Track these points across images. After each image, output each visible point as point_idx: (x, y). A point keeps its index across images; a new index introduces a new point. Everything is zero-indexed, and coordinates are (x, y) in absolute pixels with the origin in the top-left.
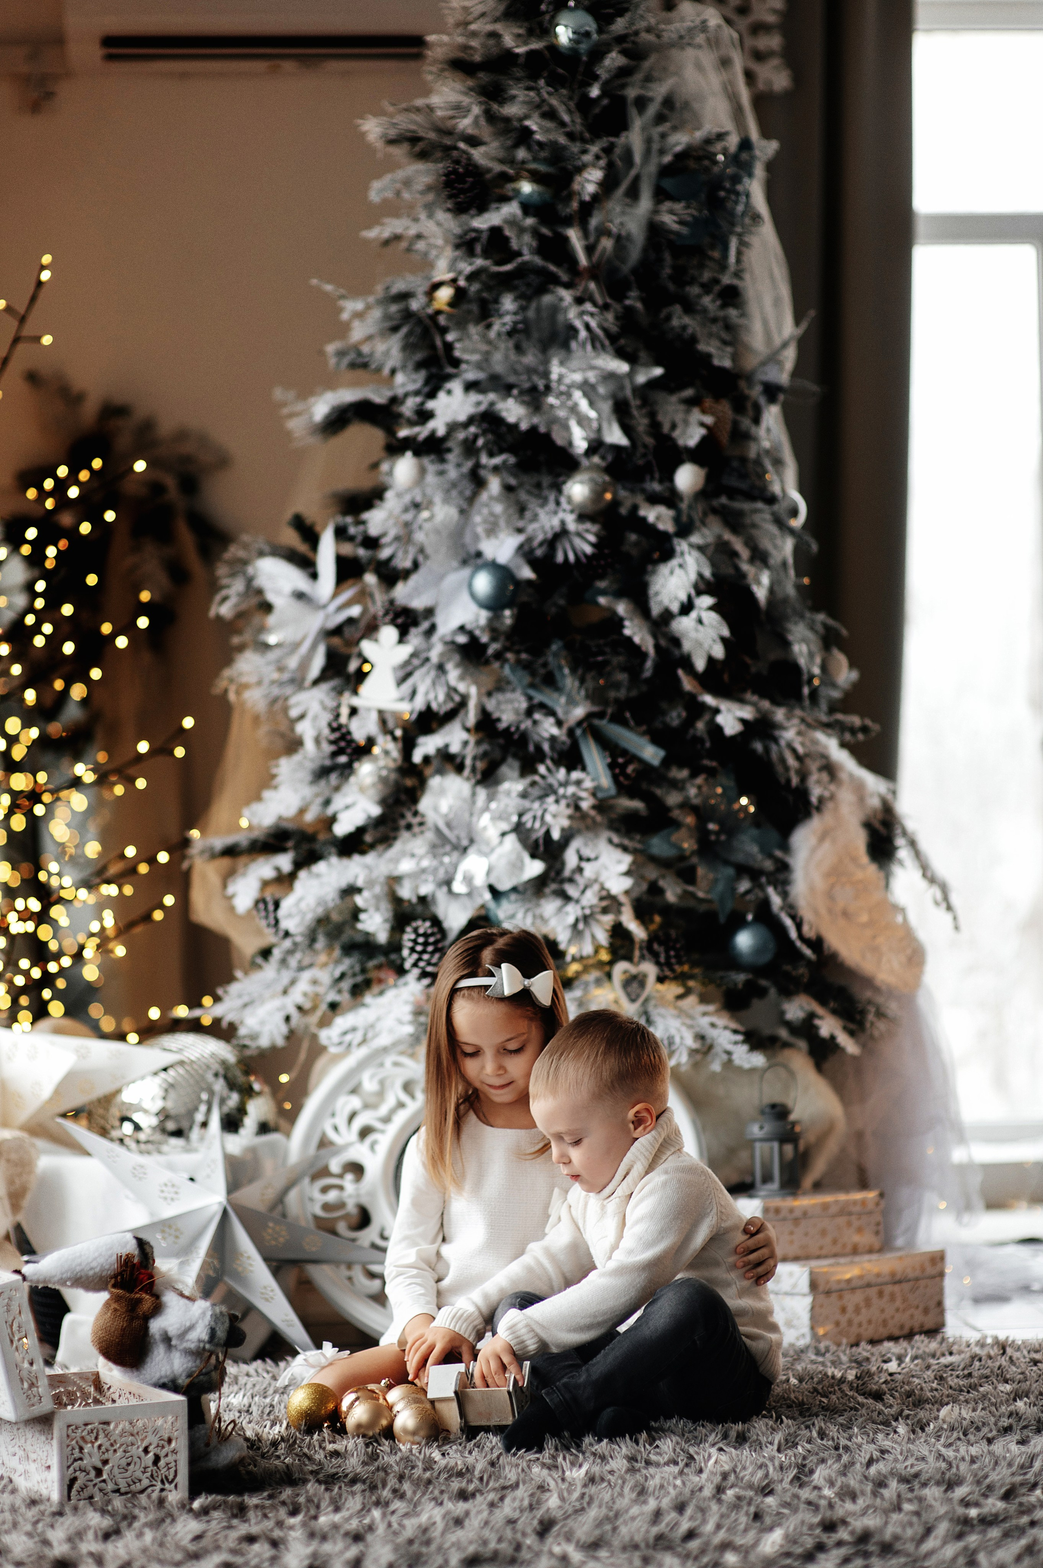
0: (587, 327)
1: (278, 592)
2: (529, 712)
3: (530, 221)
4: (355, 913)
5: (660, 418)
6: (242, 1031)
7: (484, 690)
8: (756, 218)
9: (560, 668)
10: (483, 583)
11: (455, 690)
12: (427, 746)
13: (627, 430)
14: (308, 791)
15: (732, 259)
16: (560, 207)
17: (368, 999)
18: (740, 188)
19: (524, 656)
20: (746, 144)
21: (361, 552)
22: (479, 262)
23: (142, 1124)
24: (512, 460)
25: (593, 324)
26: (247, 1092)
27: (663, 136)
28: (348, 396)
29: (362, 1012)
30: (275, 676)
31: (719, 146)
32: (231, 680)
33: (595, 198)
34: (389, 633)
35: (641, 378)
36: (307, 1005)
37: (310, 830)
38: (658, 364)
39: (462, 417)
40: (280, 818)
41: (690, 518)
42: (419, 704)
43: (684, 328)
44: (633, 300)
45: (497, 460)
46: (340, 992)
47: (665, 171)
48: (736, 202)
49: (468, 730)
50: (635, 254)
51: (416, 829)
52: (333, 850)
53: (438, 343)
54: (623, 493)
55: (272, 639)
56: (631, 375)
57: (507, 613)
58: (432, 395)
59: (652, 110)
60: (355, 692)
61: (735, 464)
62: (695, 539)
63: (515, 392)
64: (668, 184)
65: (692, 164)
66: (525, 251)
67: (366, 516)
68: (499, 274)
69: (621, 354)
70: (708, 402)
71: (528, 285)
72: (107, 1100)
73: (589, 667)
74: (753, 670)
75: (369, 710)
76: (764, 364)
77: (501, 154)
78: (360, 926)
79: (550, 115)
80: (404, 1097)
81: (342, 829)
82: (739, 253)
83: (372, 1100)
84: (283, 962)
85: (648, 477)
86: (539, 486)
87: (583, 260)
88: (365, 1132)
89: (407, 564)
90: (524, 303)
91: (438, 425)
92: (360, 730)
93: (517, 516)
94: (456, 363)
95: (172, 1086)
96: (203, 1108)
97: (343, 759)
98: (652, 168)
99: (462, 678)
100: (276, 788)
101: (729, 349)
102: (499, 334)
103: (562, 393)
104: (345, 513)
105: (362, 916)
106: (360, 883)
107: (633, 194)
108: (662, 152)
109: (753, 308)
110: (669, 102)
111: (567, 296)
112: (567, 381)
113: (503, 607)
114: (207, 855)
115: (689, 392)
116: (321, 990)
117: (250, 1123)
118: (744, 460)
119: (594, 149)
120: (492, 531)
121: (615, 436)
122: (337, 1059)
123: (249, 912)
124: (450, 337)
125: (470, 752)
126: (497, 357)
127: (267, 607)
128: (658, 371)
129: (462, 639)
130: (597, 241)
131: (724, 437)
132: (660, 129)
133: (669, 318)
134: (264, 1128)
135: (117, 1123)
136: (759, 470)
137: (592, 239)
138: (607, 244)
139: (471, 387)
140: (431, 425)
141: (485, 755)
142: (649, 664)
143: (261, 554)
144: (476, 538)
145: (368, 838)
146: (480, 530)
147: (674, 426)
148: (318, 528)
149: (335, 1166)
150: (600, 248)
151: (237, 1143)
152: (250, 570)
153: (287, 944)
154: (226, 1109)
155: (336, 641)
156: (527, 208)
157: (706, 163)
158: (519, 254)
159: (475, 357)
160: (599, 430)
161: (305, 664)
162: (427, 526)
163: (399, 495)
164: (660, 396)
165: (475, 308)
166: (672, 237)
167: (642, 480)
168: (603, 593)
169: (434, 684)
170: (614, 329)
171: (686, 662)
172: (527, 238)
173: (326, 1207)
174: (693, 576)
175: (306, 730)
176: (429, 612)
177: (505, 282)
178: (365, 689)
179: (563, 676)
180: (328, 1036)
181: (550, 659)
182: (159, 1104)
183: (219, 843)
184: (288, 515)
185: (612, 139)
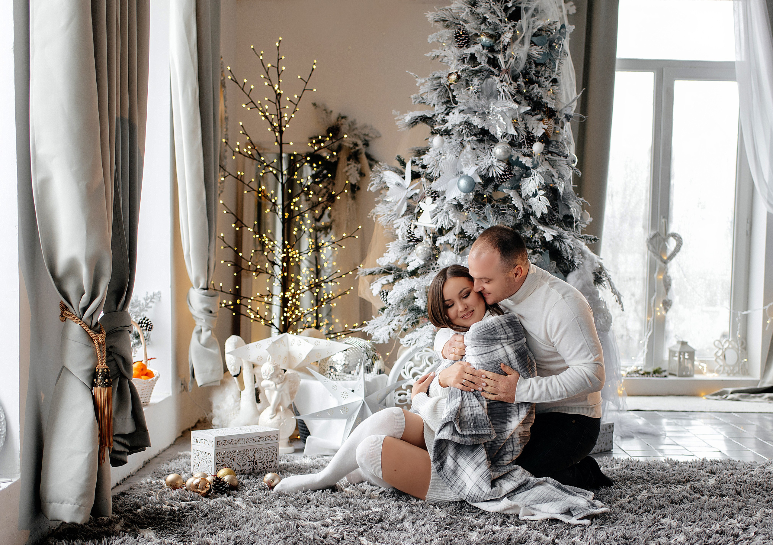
0: (504, 91)
1: (391, 183)
2: (477, 230)
3: (485, 51)
4: (415, 298)
5: (528, 125)
6: (373, 338)
7: (462, 221)
8: (566, 53)
9: (489, 214)
10: (463, 183)
11: (452, 221)
12: (441, 240)
13: (516, 129)
14: (399, 254)
15: (557, 69)
16: (496, 47)
17: (417, 329)
18: (560, 42)
19: (476, 209)
20: (563, 26)
21: (421, 170)
22: (466, 66)
23: (337, 369)
24: (475, 139)
25: (506, 90)
26: (375, 358)
27: (534, 22)
28: (418, 113)
29: (415, 333)
30: (389, 213)
31: (554, 26)
32: (374, 214)
33: (508, 43)
34: (429, 200)
35: (522, 111)
36: (396, 329)
37: (400, 267)
38: (529, 105)
39: (458, 123)
40: (389, 262)
41: (538, 163)
42: (439, 226)
43: (538, 93)
44: (521, 81)
45: (470, 139)
46: (407, 325)
47: (535, 35)
48: (559, 48)
49: (456, 235)
50: (522, 66)
51: (436, 270)
52: (407, 275)
53: (451, 96)
54: (514, 152)
55: (388, 200)
56: (518, 109)
57: (471, 194)
58: (447, 114)
59: (530, 12)
60: (417, 219)
61: (554, 143)
62: (539, 169)
63: (477, 114)
64: (535, 39)
65: (544, 33)
66: (482, 62)
67: (422, 157)
68: (473, 70)
69: (515, 101)
70: (546, 120)
71: (483, 75)
72: (326, 360)
73: (500, 214)
74: (557, 216)
75: (421, 226)
76: (565, 107)
77: (476, 26)
78: (415, 303)
79: (494, 13)
80: (428, 363)
81: (410, 268)
82: (559, 66)
83: (417, 363)
84: (388, 313)
85: (523, 147)
86: (484, 148)
87: (503, 67)
88: (414, 375)
89: (437, 175)
90: (481, 82)
91: (449, 125)
92: (418, 234)
93: (476, 159)
94: (456, 103)
95: (348, 356)
96: (359, 364)
97: (412, 243)
98: (530, 34)
99: (454, 217)
100: (388, 252)
101: (554, 101)
102: (472, 92)
103: (493, 115)
104: (416, 156)
105: (416, 300)
106: (415, 288)
107: (522, 42)
108: (533, 28)
109: (563, 87)
110: (536, 10)
111: (497, 79)
112: (496, 111)
113: (470, 192)
114: (363, 275)
115: (539, 116)
116: (401, 324)
117: (375, 370)
118: (557, 142)
119: (509, 25)
120: (466, 165)
121: (513, 131)
122: (405, 348)
123: (377, 295)
124: (454, 94)
125: (456, 243)
126: (471, 101)
127: (387, 188)
128: (529, 108)
129: (455, 203)
130: (509, 60)
131: (551, 134)
132: (533, 19)
133: (533, 89)
134: (380, 372)
135: (329, 369)
136: (562, 146)
137: (507, 59)
138: (512, 61)
139: (461, 111)
140: (447, 125)
141: (461, 244)
142: (520, 214)
143: (386, 169)
144: (461, 166)
145: (419, 272)
146: (462, 163)
147: (533, 129)
148: (405, 161)
149: (404, 387)
150: (509, 63)
151: (370, 377)
152: (381, 174)
153: (390, 307)
154: (366, 365)
155: (411, 201)
156: (483, 47)
157: (549, 33)
158: (480, 63)
159: (464, 101)
160: (506, 129)
161: (399, 209)
162: (444, 161)
163: (434, 150)
164: (528, 117)
165: (464, 83)
166: (536, 59)
167: (521, 148)
168: (506, 188)
169: (444, 218)
170: (514, 92)
171: (533, 214)
172: (484, 58)
173: (400, 401)
174: (538, 183)
175: (399, 232)
176: (444, 192)
177: (475, 73)
178: (420, 219)
179: (490, 217)
180: (403, 341)
181: (485, 211)
182: (343, 362)
183: (368, 271)
184: (396, 156)
185: (516, 22)
